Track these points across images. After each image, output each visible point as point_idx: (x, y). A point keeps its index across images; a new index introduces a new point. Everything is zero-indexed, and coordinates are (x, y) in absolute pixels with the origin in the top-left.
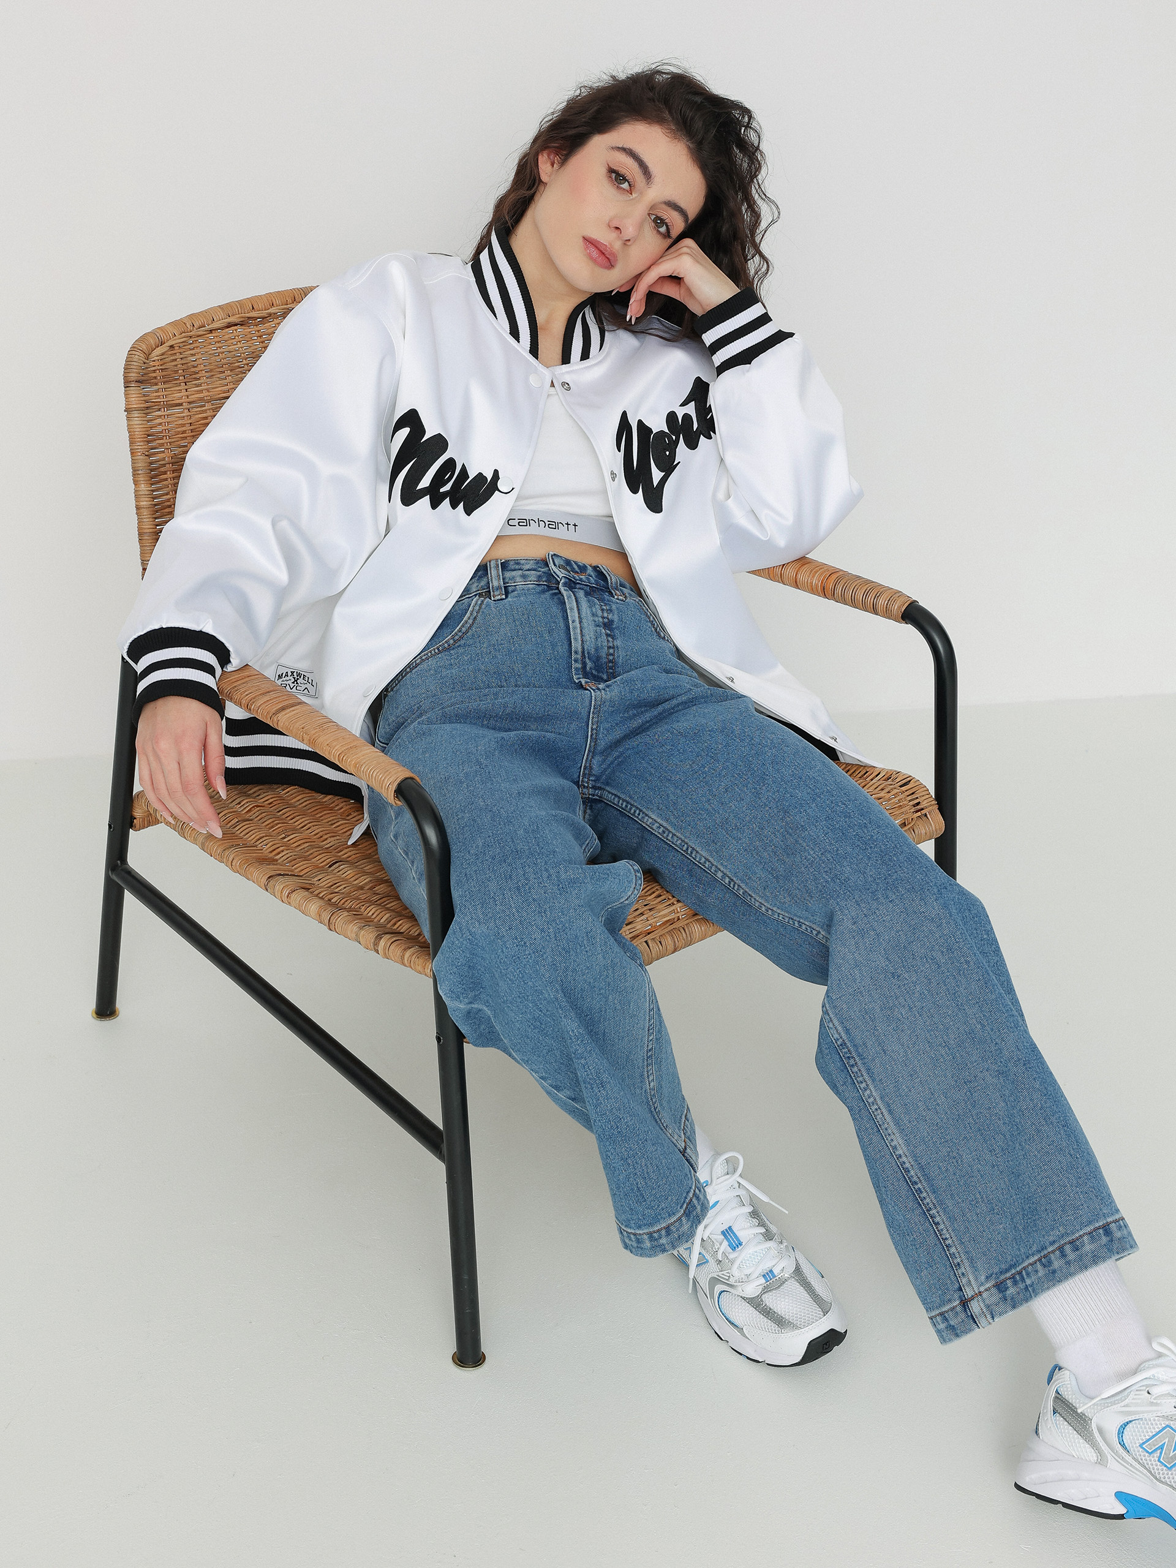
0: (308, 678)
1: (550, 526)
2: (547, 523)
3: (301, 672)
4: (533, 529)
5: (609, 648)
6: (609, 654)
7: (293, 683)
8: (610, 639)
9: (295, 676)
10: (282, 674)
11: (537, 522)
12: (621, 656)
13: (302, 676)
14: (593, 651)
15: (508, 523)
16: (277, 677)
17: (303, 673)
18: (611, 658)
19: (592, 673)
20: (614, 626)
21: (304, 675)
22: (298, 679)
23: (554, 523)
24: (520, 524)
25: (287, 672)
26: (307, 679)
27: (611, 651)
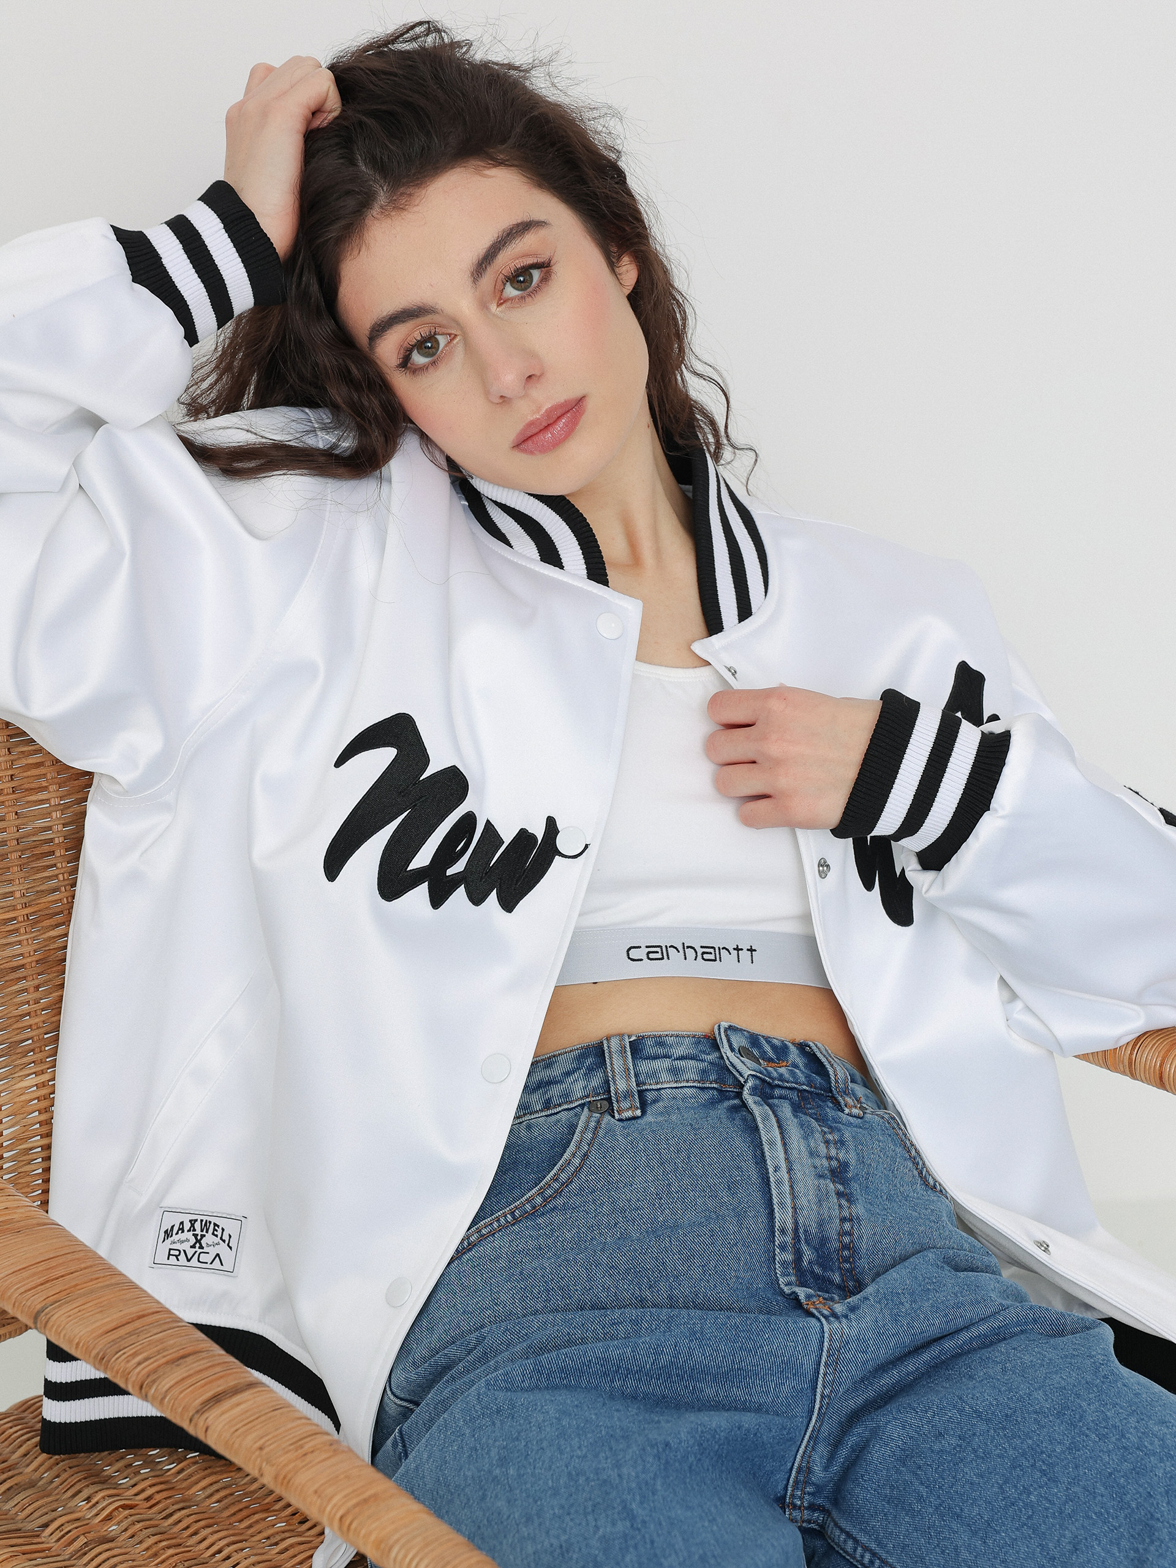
0: (223, 1230)
1: (706, 956)
2: (700, 951)
3: (209, 1219)
4: (675, 966)
5: (843, 1220)
6: (842, 1233)
7: (193, 1247)
8: (844, 1202)
9: (198, 1232)
10: (173, 1227)
11: (680, 949)
12: (865, 1236)
13: (212, 1225)
14: (813, 1230)
15: (628, 955)
16: (162, 1235)
17: (213, 1220)
18: (846, 1239)
19: (812, 1272)
20: (850, 1175)
21: (215, 1225)
22: (203, 1236)
23: (712, 950)
24: (651, 956)
25: (182, 1223)
26: (219, 1233)
27: (847, 1226)
